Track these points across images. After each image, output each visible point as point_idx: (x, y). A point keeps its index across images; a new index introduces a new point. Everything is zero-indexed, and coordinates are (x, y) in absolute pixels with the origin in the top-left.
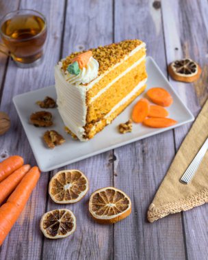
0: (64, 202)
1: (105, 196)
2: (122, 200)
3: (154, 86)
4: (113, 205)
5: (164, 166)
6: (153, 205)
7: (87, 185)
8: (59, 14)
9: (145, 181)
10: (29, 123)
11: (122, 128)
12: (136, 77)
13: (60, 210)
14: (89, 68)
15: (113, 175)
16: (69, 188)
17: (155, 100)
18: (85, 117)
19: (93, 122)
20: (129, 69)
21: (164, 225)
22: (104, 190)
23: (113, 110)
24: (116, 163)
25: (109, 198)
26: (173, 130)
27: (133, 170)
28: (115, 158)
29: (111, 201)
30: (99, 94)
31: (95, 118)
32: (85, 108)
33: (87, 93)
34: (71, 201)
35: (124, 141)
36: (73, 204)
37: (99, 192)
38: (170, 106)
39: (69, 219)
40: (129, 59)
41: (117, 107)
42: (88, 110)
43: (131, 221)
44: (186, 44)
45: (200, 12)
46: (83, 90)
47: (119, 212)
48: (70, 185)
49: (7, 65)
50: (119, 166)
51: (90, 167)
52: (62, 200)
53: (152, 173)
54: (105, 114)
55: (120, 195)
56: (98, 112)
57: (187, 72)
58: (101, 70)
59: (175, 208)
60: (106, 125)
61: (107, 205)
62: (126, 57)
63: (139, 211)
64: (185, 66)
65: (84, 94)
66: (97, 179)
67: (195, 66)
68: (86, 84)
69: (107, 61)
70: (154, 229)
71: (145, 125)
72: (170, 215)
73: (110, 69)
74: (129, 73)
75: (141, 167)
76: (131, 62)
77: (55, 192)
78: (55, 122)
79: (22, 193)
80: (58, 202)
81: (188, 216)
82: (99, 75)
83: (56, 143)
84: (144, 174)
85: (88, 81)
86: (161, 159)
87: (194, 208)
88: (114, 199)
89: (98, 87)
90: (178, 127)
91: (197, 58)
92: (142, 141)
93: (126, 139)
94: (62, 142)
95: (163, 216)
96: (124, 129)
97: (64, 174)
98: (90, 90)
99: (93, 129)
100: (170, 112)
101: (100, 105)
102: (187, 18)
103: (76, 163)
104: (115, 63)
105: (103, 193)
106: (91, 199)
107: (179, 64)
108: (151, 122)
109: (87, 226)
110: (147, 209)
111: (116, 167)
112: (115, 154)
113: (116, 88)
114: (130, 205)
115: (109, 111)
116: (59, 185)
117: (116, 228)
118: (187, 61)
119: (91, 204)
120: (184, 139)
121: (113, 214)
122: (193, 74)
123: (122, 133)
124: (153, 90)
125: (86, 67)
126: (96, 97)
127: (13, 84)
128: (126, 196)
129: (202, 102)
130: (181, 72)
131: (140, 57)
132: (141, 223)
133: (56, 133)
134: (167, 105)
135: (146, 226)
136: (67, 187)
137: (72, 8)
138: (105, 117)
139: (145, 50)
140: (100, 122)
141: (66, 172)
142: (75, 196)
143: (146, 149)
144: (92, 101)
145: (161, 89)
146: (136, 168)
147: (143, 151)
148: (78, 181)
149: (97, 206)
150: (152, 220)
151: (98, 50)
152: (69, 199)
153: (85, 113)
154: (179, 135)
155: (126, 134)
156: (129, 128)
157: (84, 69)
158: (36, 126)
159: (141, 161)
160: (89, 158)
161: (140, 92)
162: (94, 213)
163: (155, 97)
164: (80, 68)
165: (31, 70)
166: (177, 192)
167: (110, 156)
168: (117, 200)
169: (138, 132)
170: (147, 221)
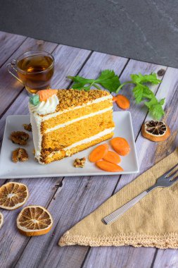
0: (3, 206)
1: (34, 212)
2: (46, 220)
4: (36, 221)
5: (96, 204)
6: (68, 232)
7: (25, 199)
9: (75, 211)
12: (102, 124)
14: (48, 102)
15: (53, 198)
16: (11, 197)
18: (40, 144)
19: (50, 150)
20: (92, 114)
21: (70, 252)
22: (35, 207)
24: (60, 189)
25: (36, 214)
26: (121, 175)
27: (71, 198)
28: (61, 185)
29: (37, 218)
30: (56, 128)
31: (53, 147)
32: (41, 136)
33: (42, 123)
34: (7, 208)
35: (75, 173)
36: (10, 210)
37: (30, 207)
38: (126, 156)
40: (92, 105)
42: (43, 138)
43: (46, 239)
44: (169, 109)
46: (39, 120)
47: (38, 228)
48: (13, 195)
50: (60, 193)
51: (38, 186)
52: (2, 204)
53: (83, 207)
54: (64, 147)
55: (46, 216)
56: (57, 143)
57: (156, 133)
58: (60, 107)
59: (84, 240)
60: (66, 156)
61: (33, 220)
62: (89, 103)
63: (56, 234)
64: (156, 127)
65: (39, 124)
66: (37, 197)
67: (165, 129)
68: (42, 116)
69: (68, 101)
70: (60, 253)
71: (96, 165)
72: (77, 246)
73: (70, 109)
74: (93, 118)
75: (78, 199)
76: (95, 108)
82: (57, 111)
83: (20, 159)
84: (76, 205)
85: (44, 113)
86: (97, 197)
87: (100, 246)
88: (40, 217)
89: (56, 121)
90: (125, 175)
91: (172, 123)
92: (90, 177)
93: (78, 172)
94: (24, 159)
95: (71, 244)
96: (78, 163)
97: (13, 185)
98: (45, 121)
99: (50, 156)
100: (123, 162)
101: (58, 137)
103: (30, 179)
104: (76, 105)
105: (33, 209)
106: (22, 211)
107: (152, 124)
108: (102, 165)
109: (10, 231)
110: (62, 235)
111: (58, 192)
112: (63, 182)
113: (77, 127)
114: (49, 226)
115: (69, 145)
116: (6, 192)
118: (161, 123)
120: (124, 186)
121: (32, 229)
122: (160, 135)
123: (75, 166)
125: (46, 101)
126: (52, 129)
128: (51, 218)
129: (157, 161)
130: (150, 131)
131: (106, 107)
132: (52, 244)
133: (25, 151)
134: (123, 155)
135: (55, 248)
136: (11, 196)
138: (65, 149)
139: (111, 101)
140: (59, 152)
141: (16, 183)
142: (12, 205)
143: (89, 185)
144: (48, 131)
145: (124, 140)
146: (74, 198)
147: (86, 186)
148: (22, 194)
149: (24, 218)
150: (62, 244)
152: (7, 206)
153: (41, 140)
154: (122, 182)
155: (77, 168)
156: (81, 164)
157: (43, 102)
158: (13, 142)
159: (79, 194)
160: (42, 178)
161: (107, 137)
162: (18, 223)
163: (116, 145)
164: (40, 101)
167: (58, 182)
168: (42, 219)
169: (89, 168)
170: (57, 244)
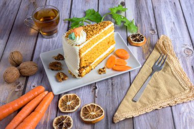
0: (67, 111)
1: (90, 108)
2: (99, 111)
3: (119, 48)
4: (94, 113)
5: (124, 92)
6: (117, 113)
7: (80, 102)
8: (67, 9)
9: (113, 101)
10: (49, 68)
11: (101, 71)
12: (109, 43)
13: (64, 116)
14: (81, 36)
15: (95, 97)
16: (69, 104)
17: (120, 56)
18: (79, 65)
19: (84, 67)
20: (104, 38)
21: (122, 124)
22: (89, 105)
23: (96, 61)
24: (97, 90)
25: (92, 109)
26: (130, 72)
27: (106, 94)
28: (96, 88)
29: (93, 111)
30: (87, 51)
31: (85, 65)
32: (79, 59)
33: (80, 50)
34: (71, 111)
35: (101, 78)
36: (72, 112)
37: (86, 106)
38: (128, 59)
39: (69, 121)
41: (98, 59)
42: (80, 60)
43: (104, 122)
44: (138, 25)
45: (147, 8)
46: (77, 48)
47: (97, 117)
48: (70, 102)
49: (37, 37)
50: (98, 92)
51: (82, 92)
52: (65, 110)
53: (117, 98)
54: (91, 63)
55: (98, 108)
56: (87, 62)
57: (139, 41)
58: (88, 37)
59: (129, 115)
60: (92, 70)
61: (91, 113)
62: (103, 31)
63: (109, 117)
64: (137, 38)
65: (78, 51)
66: (85, 99)
67: (143, 37)
68: (79, 45)
69: (91, 33)
70: (117, 127)
71: (113, 69)
72: (126, 119)
73: (93, 37)
74: (105, 40)
75: (111, 93)
76: (105, 34)
77: (62, 106)
78: (63, 68)
79: (43, 106)
80: (63, 111)
81: (136, 120)
82: (87, 40)
83: (63, 79)
84: (112, 97)
85: (80, 44)
86: (122, 88)
87: (140, 115)
88: (95, 110)
89: (86, 47)
90: (132, 71)
91: (144, 33)
92: (112, 78)
93: (103, 77)
94: (66, 78)
95: (122, 119)
96: (102, 71)
97: (67, 96)
98: (82, 48)
99: (84, 71)
100: (128, 63)
101: (88, 58)
102: (139, 11)
103: (74, 90)
104: (96, 34)
105: (89, 106)
106: (82, 110)
107: (134, 36)
108: (117, 68)
109: (79, 124)
110: (113, 116)
111: (96, 93)
112: (97, 86)
113: (97, 48)
114: (103, 113)
115: (93, 61)
116: (64, 102)
117: (95, 126)
118: (139, 34)
119: (81, 112)
120: (135, 77)
121: (94, 118)
122: (142, 42)
123: (100, 74)
124: (119, 50)
125: (79, 36)
126: (85, 53)
127: (41, 47)
128: (101, 109)
129: (146, 57)
130: (135, 41)
131: (111, 31)
132: (109, 123)
133: (63, 74)
134: (126, 59)
135: (112, 125)
136: (69, 103)
137: (75, 6)
138: (91, 65)
139: (113, 27)
140: (88, 68)
141: (68, 95)
142: (73, 108)
143: (114, 83)
144: (83, 55)
145: (123, 50)
146: (108, 93)
147: (112, 84)
148: (75, 100)
149: (85, 114)
150: (116, 122)
151: (87, 27)
152: (70, 110)
153: (79, 62)
154: (133, 75)
155: (102, 74)
156: (104, 71)
157: (78, 37)
158: (52, 70)
159: (111, 90)
160: (82, 87)
161: (111, 52)
162: (83, 118)
163: (119, 54)
164: (76, 36)
165: (51, 39)
166: (130, 106)
167: (93, 86)
168: (96, 111)
169: (109, 73)
170: (113, 122)
